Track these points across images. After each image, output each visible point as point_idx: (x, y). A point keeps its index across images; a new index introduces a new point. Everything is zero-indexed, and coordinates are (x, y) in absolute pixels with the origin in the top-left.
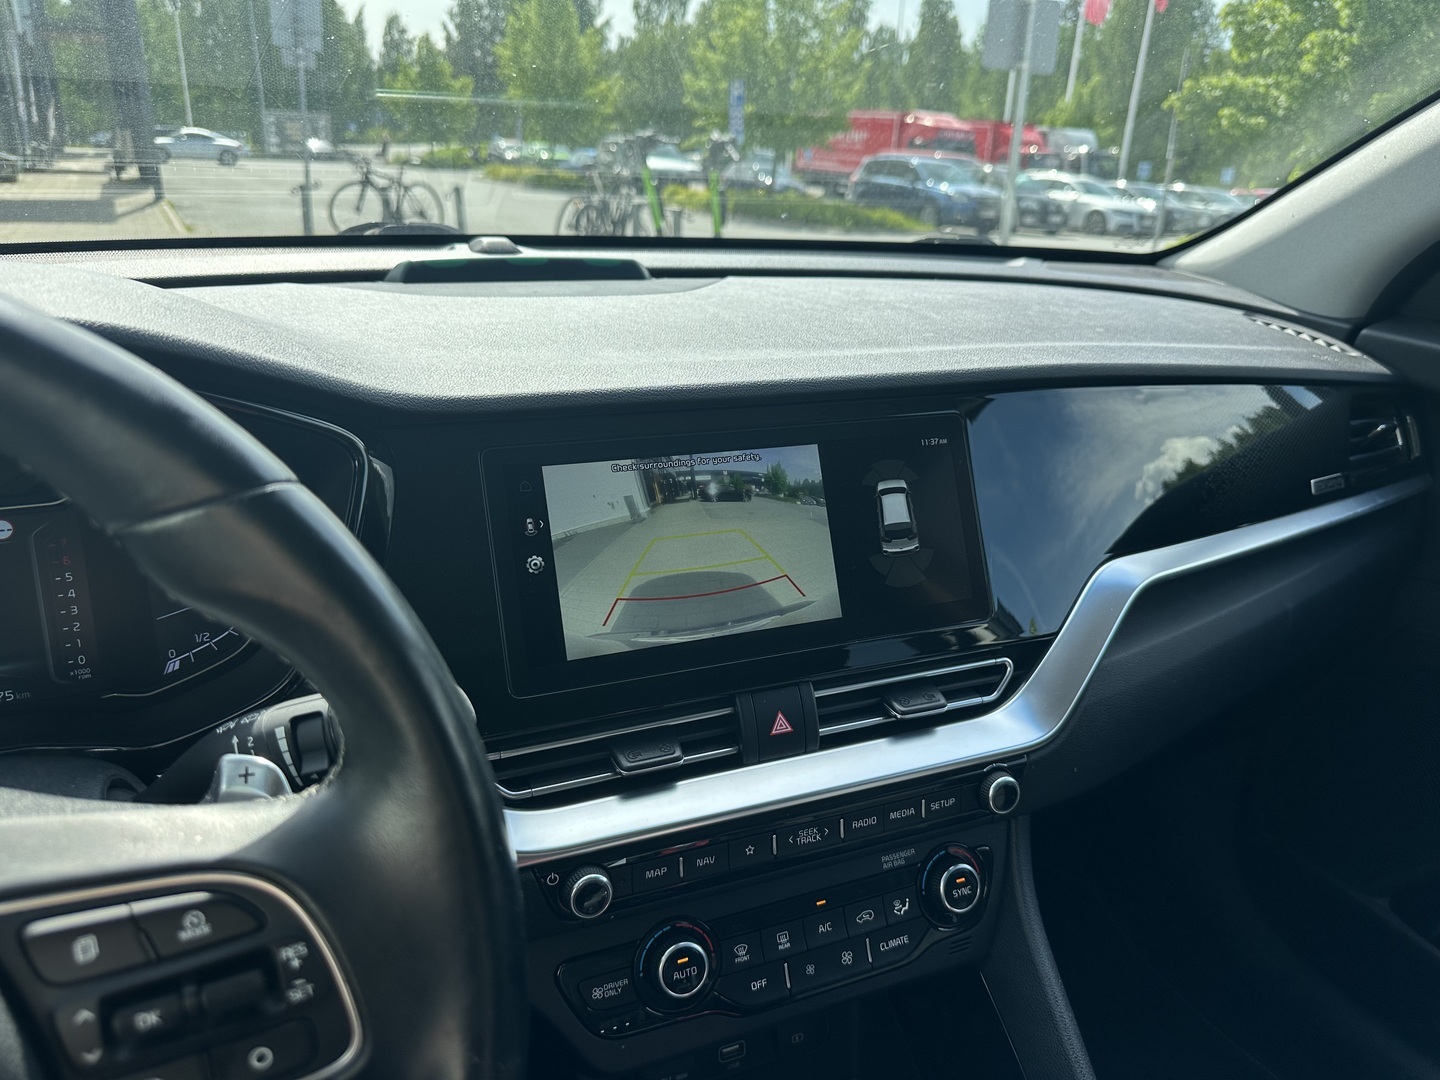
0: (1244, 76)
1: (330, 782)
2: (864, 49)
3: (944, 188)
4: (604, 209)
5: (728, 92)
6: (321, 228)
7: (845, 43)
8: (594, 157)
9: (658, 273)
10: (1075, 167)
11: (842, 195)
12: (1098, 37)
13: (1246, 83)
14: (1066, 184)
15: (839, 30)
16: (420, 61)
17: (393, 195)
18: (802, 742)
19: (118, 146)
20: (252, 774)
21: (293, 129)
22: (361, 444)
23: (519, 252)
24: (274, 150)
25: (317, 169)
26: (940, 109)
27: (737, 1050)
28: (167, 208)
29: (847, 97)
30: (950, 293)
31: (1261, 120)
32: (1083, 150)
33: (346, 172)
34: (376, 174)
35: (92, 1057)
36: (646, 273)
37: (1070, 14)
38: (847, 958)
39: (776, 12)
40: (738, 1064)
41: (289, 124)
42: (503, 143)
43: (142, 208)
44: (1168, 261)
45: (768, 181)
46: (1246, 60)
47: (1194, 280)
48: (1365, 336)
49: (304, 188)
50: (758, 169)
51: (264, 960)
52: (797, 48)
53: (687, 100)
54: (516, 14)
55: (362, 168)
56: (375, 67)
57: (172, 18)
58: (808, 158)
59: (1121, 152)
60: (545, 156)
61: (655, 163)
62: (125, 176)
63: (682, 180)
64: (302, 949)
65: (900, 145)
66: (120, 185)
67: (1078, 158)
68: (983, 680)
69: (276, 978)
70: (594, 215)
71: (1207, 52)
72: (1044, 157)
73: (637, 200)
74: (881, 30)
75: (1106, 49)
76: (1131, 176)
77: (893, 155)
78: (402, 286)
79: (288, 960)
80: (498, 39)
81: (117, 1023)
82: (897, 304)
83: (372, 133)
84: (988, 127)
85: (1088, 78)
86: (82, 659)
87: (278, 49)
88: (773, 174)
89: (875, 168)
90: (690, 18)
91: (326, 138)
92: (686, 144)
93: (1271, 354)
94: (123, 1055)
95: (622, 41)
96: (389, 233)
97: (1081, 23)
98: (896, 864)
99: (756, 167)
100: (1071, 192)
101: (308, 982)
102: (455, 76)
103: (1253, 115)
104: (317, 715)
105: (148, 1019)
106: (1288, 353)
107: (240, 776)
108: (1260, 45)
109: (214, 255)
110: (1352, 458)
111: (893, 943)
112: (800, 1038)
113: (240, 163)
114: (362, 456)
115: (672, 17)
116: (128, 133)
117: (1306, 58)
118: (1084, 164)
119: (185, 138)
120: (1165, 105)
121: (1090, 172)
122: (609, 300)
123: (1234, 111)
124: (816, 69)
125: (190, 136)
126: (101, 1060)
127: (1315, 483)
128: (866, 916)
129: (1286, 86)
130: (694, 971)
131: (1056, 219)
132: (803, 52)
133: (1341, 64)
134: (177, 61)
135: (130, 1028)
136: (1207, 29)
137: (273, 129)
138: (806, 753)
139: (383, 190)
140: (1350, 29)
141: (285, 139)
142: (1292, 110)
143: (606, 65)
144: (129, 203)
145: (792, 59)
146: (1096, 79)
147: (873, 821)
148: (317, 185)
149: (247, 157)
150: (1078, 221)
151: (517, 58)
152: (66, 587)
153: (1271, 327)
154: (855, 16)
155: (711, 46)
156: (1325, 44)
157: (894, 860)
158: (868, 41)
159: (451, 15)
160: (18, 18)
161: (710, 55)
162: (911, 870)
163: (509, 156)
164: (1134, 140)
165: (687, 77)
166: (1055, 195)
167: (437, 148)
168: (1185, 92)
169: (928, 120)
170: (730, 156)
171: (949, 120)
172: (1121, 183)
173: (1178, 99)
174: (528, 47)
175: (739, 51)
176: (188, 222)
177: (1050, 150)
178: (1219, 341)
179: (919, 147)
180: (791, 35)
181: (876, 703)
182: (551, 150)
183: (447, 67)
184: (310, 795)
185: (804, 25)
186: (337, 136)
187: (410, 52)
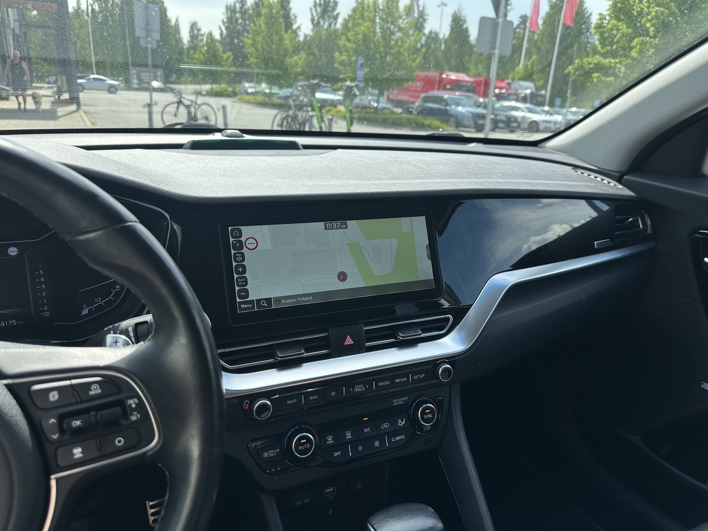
0: (605, 58)
1: (149, 339)
2: (423, 42)
3: (460, 109)
4: (295, 118)
5: (356, 61)
6: (158, 125)
7: (412, 38)
8: (291, 92)
9: (306, 147)
10: (524, 100)
11: (411, 113)
12: (536, 37)
13: (606, 61)
14: (520, 108)
15: (411, 32)
16: (207, 45)
17: (192, 110)
18: (358, 349)
19: (59, 84)
20: (119, 342)
21: (145, 76)
22: (168, 216)
23: (244, 137)
24: (136, 86)
25: (156, 96)
26: (458, 71)
27: (332, 491)
28: (82, 114)
29: (414, 65)
30: (437, 158)
31: (612, 78)
32: (528, 91)
33: (170, 97)
34: (184, 98)
35: (55, 437)
36: (301, 147)
37: (522, 26)
38: (377, 444)
39: (380, 23)
40: (332, 497)
41: (143, 74)
42: (247, 85)
43: (70, 113)
44: (542, 145)
45: (375, 105)
46: (605, 50)
47: (552, 153)
48: (626, 179)
49: (150, 105)
50: (371, 99)
51: (121, 404)
52: (390, 41)
53: (336, 65)
54: (254, 23)
55: (177, 95)
56: (185, 47)
57: (87, 22)
58: (395, 94)
59: (547, 93)
60: (267, 91)
61: (319, 95)
62: (62, 98)
63: (334, 104)
64: (136, 400)
65: (439, 89)
66: (59, 102)
67: (526, 96)
68: (439, 324)
69: (126, 411)
70: (290, 120)
71: (589, 45)
72: (509, 95)
73: (311, 113)
74: (431, 33)
75: (539, 44)
76: (552, 104)
77: (436, 93)
78: (190, 151)
79: (131, 404)
80: (245, 34)
81: (65, 425)
82: (411, 162)
83: (183, 79)
84: (482, 80)
85: (531, 57)
86: (46, 308)
87: (139, 38)
88: (378, 102)
89: (427, 100)
90: (339, 26)
91: (161, 81)
92: (335, 87)
93: (578, 186)
94: (66, 437)
95: (306, 36)
96: (186, 127)
97: (527, 30)
98: (399, 403)
99: (370, 98)
100: (522, 112)
101: (138, 413)
102: (224, 52)
103: (608, 76)
104: (146, 322)
105: (77, 423)
106: (586, 186)
107: (114, 343)
108: (611, 44)
109: (106, 136)
110: (616, 233)
111: (398, 438)
112: (360, 486)
113: (118, 92)
114: (168, 220)
115: (330, 25)
116: (64, 77)
117: (634, 50)
118: (529, 98)
119: (92, 80)
120: (566, 71)
121: (531, 103)
122: (282, 158)
123: (599, 74)
124: (398, 52)
125: (94, 79)
126: (58, 438)
127: (597, 243)
128: (385, 425)
129: (624, 63)
130: (308, 446)
131: (515, 125)
132: (393, 43)
133: (651, 52)
134: (89, 43)
135: (70, 425)
136: (588, 34)
137: (135, 76)
138: (359, 353)
139: (188, 107)
140: (655, 37)
141: (140, 81)
142: (627, 73)
143: (297, 49)
144: (64, 111)
145: (388, 46)
146: (534, 57)
147: (388, 383)
148: (156, 104)
149: (122, 89)
150: (526, 126)
151: (254, 44)
152: (40, 276)
153: (584, 174)
154: (419, 25)
155: (349, 40)
156: (643, 43)
157: (398, 402)
158: (425, 38)
159: (224, 23)
160: (12, 22)
161: (348, 44)
162: (406, 407)
163: (250, 91)
164: (553, 87)
165: (337, 54)
166: (514, 113)
167: (214, 86)
168: (576, 65)
169: (453, 76)
170: (355, 93)
171: (463, 77)
172: (546, 108)
173: (573, 69)
174: (260, 39)
175: (361, 42)
176: (93, 120)
177: (512, 91)
178: (555, 180)
179: (448, 89)
180: (387, 34)
181: (391, 332)
182: (271, 89)
183: (220, 47)
184: (141, 344)
185: (393, 30)
186: (166, 80)
187: (202, 40)
